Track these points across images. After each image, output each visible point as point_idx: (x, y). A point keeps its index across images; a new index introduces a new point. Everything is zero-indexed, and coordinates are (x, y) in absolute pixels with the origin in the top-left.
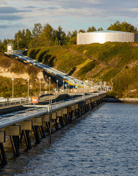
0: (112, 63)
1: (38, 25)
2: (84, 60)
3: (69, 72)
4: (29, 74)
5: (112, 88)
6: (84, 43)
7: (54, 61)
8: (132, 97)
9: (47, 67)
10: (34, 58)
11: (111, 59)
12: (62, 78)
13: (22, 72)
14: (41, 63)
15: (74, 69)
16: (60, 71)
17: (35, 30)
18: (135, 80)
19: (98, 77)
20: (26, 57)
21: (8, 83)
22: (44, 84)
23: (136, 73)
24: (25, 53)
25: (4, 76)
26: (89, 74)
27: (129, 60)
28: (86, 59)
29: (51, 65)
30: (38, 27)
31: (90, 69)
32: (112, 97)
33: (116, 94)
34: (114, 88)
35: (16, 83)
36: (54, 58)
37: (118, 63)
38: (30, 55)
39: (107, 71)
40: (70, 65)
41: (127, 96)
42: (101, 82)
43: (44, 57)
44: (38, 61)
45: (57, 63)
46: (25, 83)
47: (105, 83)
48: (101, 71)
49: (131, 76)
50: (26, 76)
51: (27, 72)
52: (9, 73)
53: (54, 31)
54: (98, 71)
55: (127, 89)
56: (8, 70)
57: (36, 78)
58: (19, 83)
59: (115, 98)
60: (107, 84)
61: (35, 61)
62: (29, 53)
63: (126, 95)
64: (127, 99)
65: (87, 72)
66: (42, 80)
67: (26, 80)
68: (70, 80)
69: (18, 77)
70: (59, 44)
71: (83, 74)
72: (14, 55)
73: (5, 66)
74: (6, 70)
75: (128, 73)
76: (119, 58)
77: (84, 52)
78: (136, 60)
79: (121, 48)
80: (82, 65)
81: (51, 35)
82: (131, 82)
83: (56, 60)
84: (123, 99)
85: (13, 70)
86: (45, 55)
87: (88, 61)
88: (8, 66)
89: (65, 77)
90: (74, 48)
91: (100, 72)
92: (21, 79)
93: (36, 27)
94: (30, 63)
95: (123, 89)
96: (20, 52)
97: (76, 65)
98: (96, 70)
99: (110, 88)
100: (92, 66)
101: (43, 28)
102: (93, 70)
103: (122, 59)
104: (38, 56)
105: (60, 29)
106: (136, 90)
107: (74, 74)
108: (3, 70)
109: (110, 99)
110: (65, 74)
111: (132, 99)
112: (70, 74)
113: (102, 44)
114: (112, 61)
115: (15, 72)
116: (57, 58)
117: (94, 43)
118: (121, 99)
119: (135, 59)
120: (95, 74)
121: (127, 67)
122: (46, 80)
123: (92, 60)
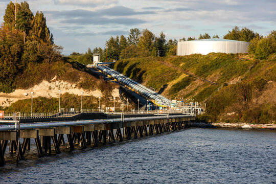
0: (211, 79)
1: (135, 30)
2: (178, 75)
3: (159, 89)
4: (102, 91)
5: (204, 110)
6: (183, 54)
7: (143, 76)
8: (228, 122)
9: (134, 83)
10: (121, 72)
11: (211, 75)
12: (149, 97)
13: (93, 89)
14: (128, 78)
15: (165, 86)
16: (150, 88)
17: (131, 38)
18: (234, 100)
19: (191, 96)
20: (112, 70)
21: (75, 101)
22: (120, 104)
23: (235, 92)
24: (111, 66)
25: (70, 93)
26: (181, 93)
27: (232, 76)
28: (180, 74)
29: (140, 81)
30: (135, 33)
31: (184, 87)
32: (204, 121)
33: (209, 118)
34: (207, 110)
35: (85, 102)
36: (144, 72)
37: (218, 80)
38: (117, 68)
39: (202, 89)
40: (161, 81)
41: (223, 121)
42: (191, 103)
43: (132, 70)
44: (126, 76)
45: (147, 79)
46: (96, 102)
47: (197, 103)
48: (196, 89)
49: (228, 95)
50: (97, 94)
51: (99, 88)
52: (77, 89)
53: (156, 38)
54: (193, 89)
55: (223, 112)
56: (76, 86)
57: (111, 96)
58: (89, 102)
59: (206, 123)
60: (199, 106)
61: (122, 75)
62: (116, 65)
63: (220, 120)
64: (222, 124)
65: (179, 89)
66: (117, 98)
67: (98, 99)
68: (157, 100)
69: (88, 95)
70: (157, 55)
71: (174, 93)
72: (98, 68)
73: (73, 81)
74: (74, 86)
75: (225, 92)
76: (220, 73)
77: (181, 65)
78: (240, 75)
79: (225, 60)
80: (175, 82)
81: (150, 44)
82: (228, 102)
83: (146, 75)
84: (217, 124)
85: (82, 86)
86: (134, 68)
87: (183, 76)
88: (76, 81)
89: (152, 96)
90: (170, 60)
91: (194, 90)
92: (92, 97)
93: (132, 33)
94: (115, 78)
95: (218, 112)
96: (106, 64)
97: (168, 81)
98: (191, 88)
99: (202, 110)
100: (187, 82)
101: (142, 35)
102: (187, 88)
103: (223, 75)
104: (126, 69)
105: (162, 36)
106: (234, 113)
107: (164, 92)
108: (69, 85)
109: (201, 124)
110: (154, 92)
111: (229, 124)
112: (160, 93)
113: (204, 56)
114: (211, 76)
115: (84, 88)
116: (147, 72)
117: (195, 54)
118: (215, 124)
119: (238, 74)
120: (188, 92)
121: (226, 85)
122: (122, 99)
123: (187, 76)
